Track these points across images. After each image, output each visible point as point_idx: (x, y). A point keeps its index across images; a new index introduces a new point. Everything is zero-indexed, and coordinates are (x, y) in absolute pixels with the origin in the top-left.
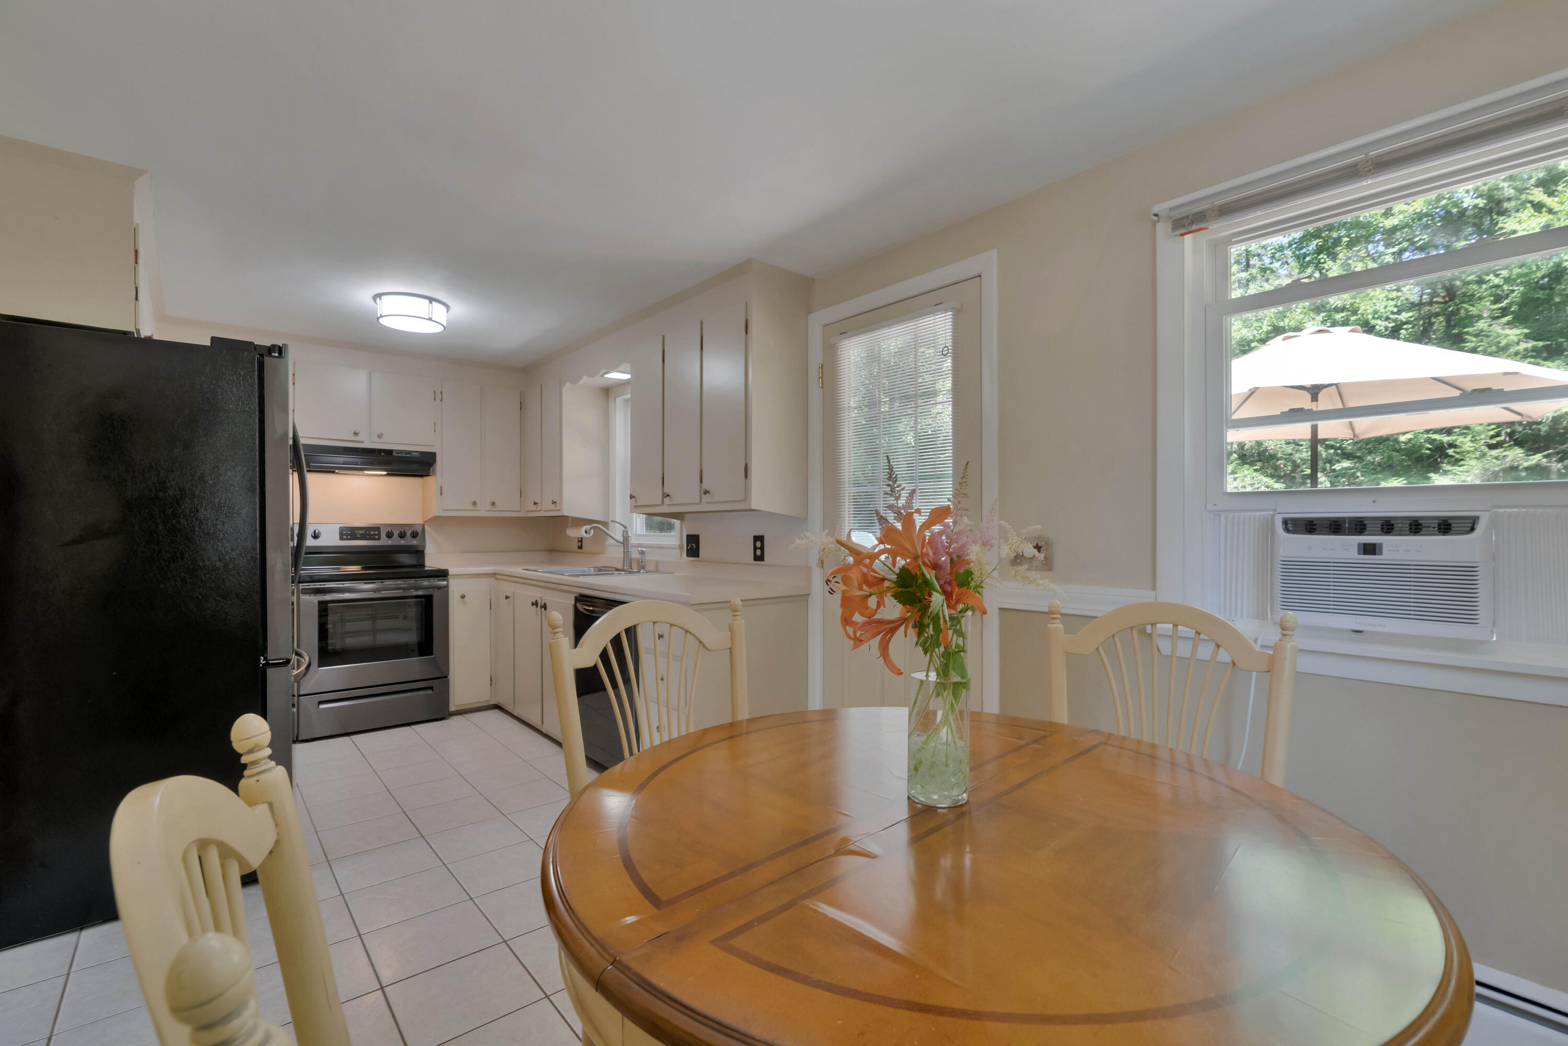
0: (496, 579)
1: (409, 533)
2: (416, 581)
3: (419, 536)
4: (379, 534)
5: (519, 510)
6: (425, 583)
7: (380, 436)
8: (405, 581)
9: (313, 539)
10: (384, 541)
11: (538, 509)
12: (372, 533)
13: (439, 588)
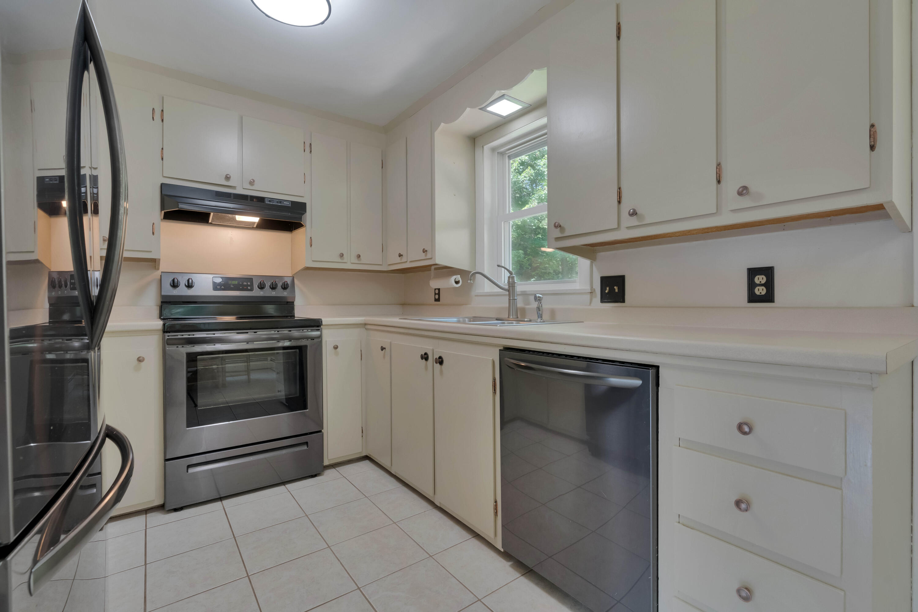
0: (366, 329)
1: (279, 285)
2: (290, 331)
3: (289, 288)
4: (252, 285)
5: (381, 264)
6: (295, 333)
7: (252, 183)
8: (278, 331)
9: (186, 288)
10: (256, 292)
11: (403, 261)
12: (245, 283)
13: (313, 339)
